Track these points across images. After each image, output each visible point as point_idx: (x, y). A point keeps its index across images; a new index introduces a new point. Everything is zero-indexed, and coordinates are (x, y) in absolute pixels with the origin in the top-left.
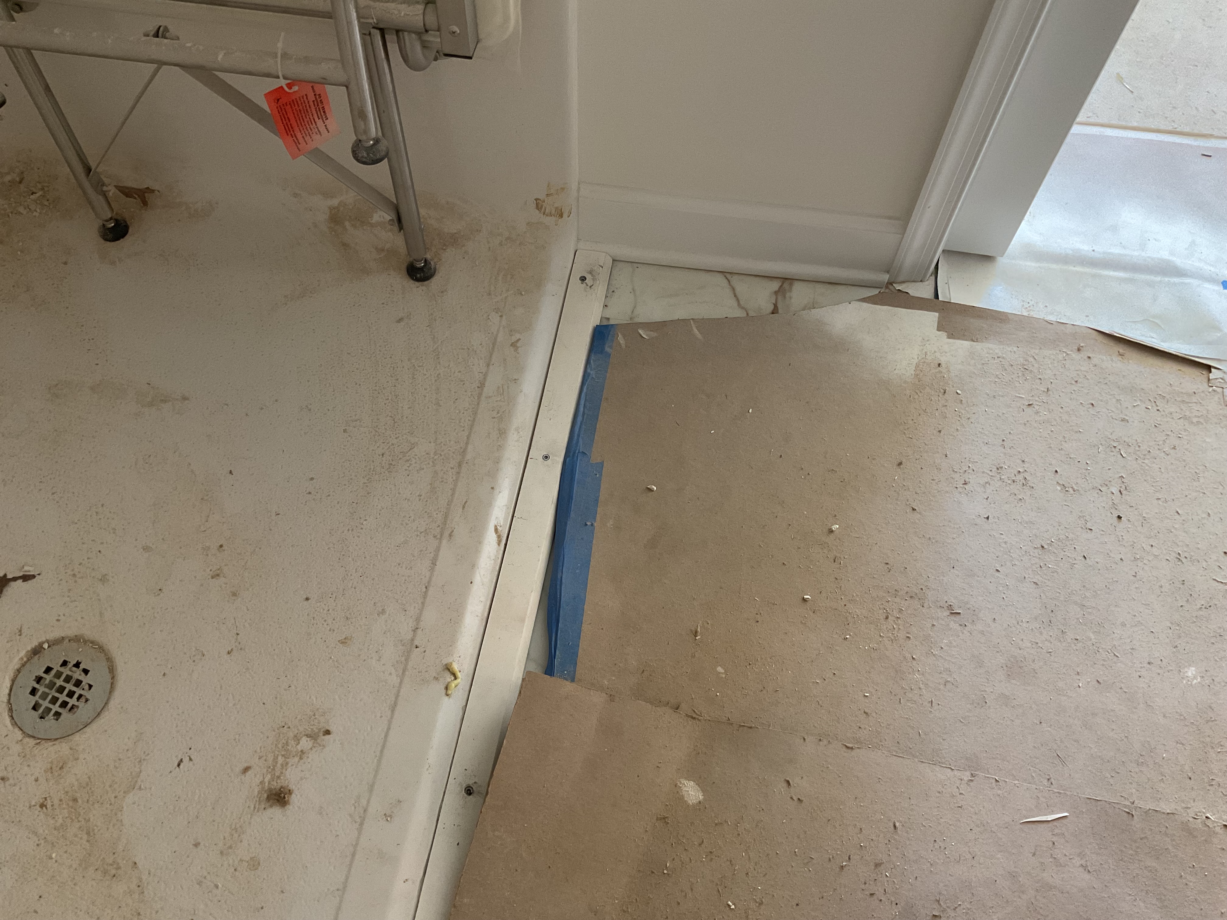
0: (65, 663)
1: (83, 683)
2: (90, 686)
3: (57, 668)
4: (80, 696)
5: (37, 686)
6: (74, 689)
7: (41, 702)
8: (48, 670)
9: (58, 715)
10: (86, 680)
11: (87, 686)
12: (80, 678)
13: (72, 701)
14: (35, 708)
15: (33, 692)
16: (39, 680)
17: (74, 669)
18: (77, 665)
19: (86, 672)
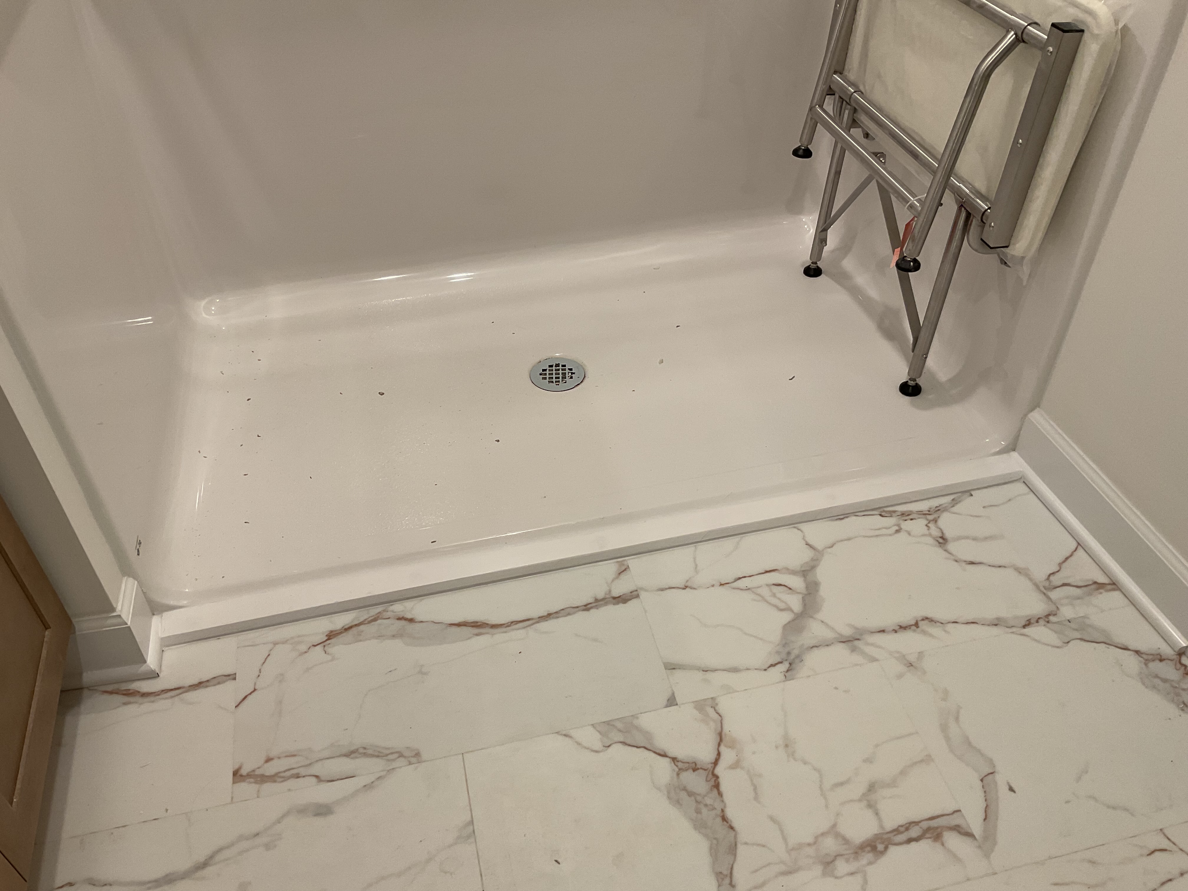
0: (571, 369)
1: (565, 380)
2: (566, 382)
3: (567, 368)
4: (559, 381)
5: (554, 366)
6: (561, 378)
7: (548, 370)
8: (564, 366)
9: (545, 378)
10: (567, 379)
11: (565, 381)
12: (567, 377)
13: (554, 380)
14: (543, 370)
15: (551, 366)
16: (557, 365)
17: (570, 374)
18: (572, 373)
19: (571, 378)
